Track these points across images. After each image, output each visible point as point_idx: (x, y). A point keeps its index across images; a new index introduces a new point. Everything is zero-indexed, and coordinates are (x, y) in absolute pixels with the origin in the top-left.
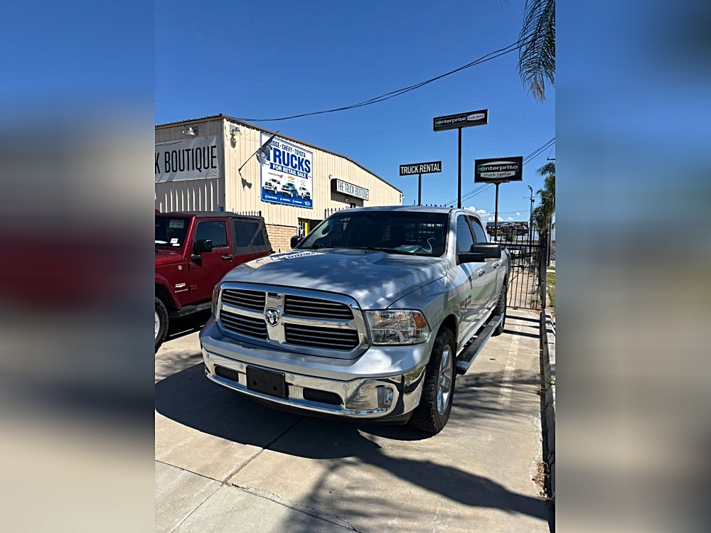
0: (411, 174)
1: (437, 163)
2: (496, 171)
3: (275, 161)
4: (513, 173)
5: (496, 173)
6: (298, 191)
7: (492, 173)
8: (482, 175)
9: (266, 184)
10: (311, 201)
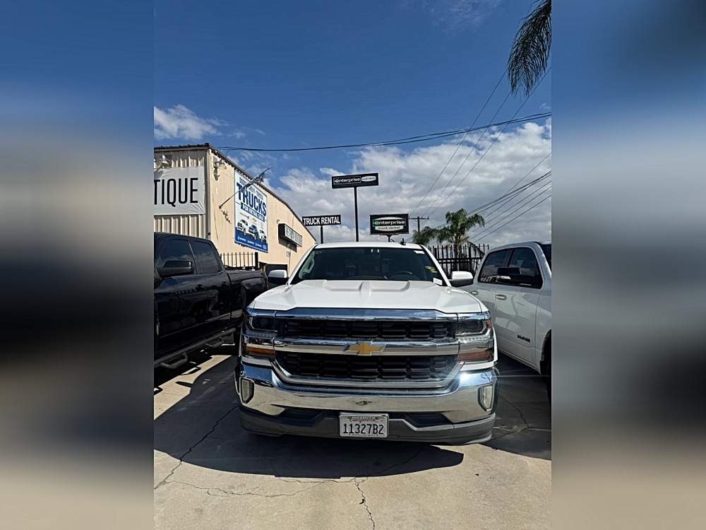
0: (313, 225)
1: (337, 216)
2: (388, 225)
3: (244, 201)
4: (402, 227)
5: (388, 227)
6: (259, 234)
7: (385, 227)
8: (377, 228)
9: (239, 224)
10: (267, 245)
